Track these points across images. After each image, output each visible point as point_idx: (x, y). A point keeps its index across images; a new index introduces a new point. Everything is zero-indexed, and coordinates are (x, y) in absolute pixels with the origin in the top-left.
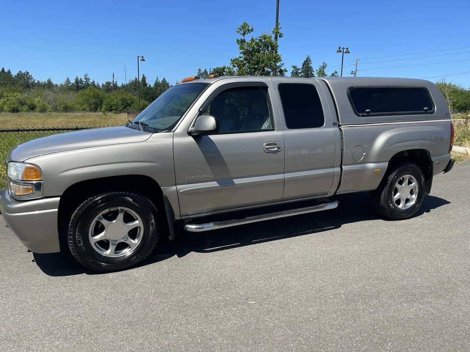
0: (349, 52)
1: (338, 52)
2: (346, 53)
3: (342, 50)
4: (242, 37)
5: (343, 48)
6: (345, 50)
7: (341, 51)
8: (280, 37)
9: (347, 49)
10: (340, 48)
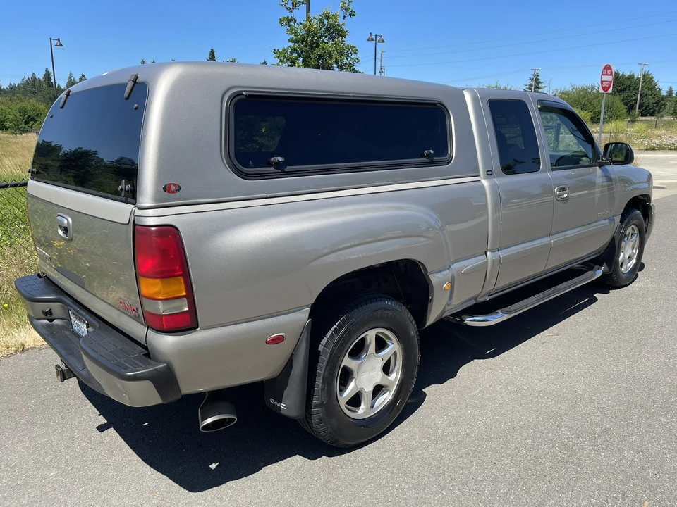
0: (383, 42)
1: (368, 40)
2: (379, 42)
3: (374, 37)
4: (290, 15)
5: (376, 35)
6: (378, 38)
7: (372, 40)
8: (351, 15)
9: (381, 36)
10: (371, 34)
